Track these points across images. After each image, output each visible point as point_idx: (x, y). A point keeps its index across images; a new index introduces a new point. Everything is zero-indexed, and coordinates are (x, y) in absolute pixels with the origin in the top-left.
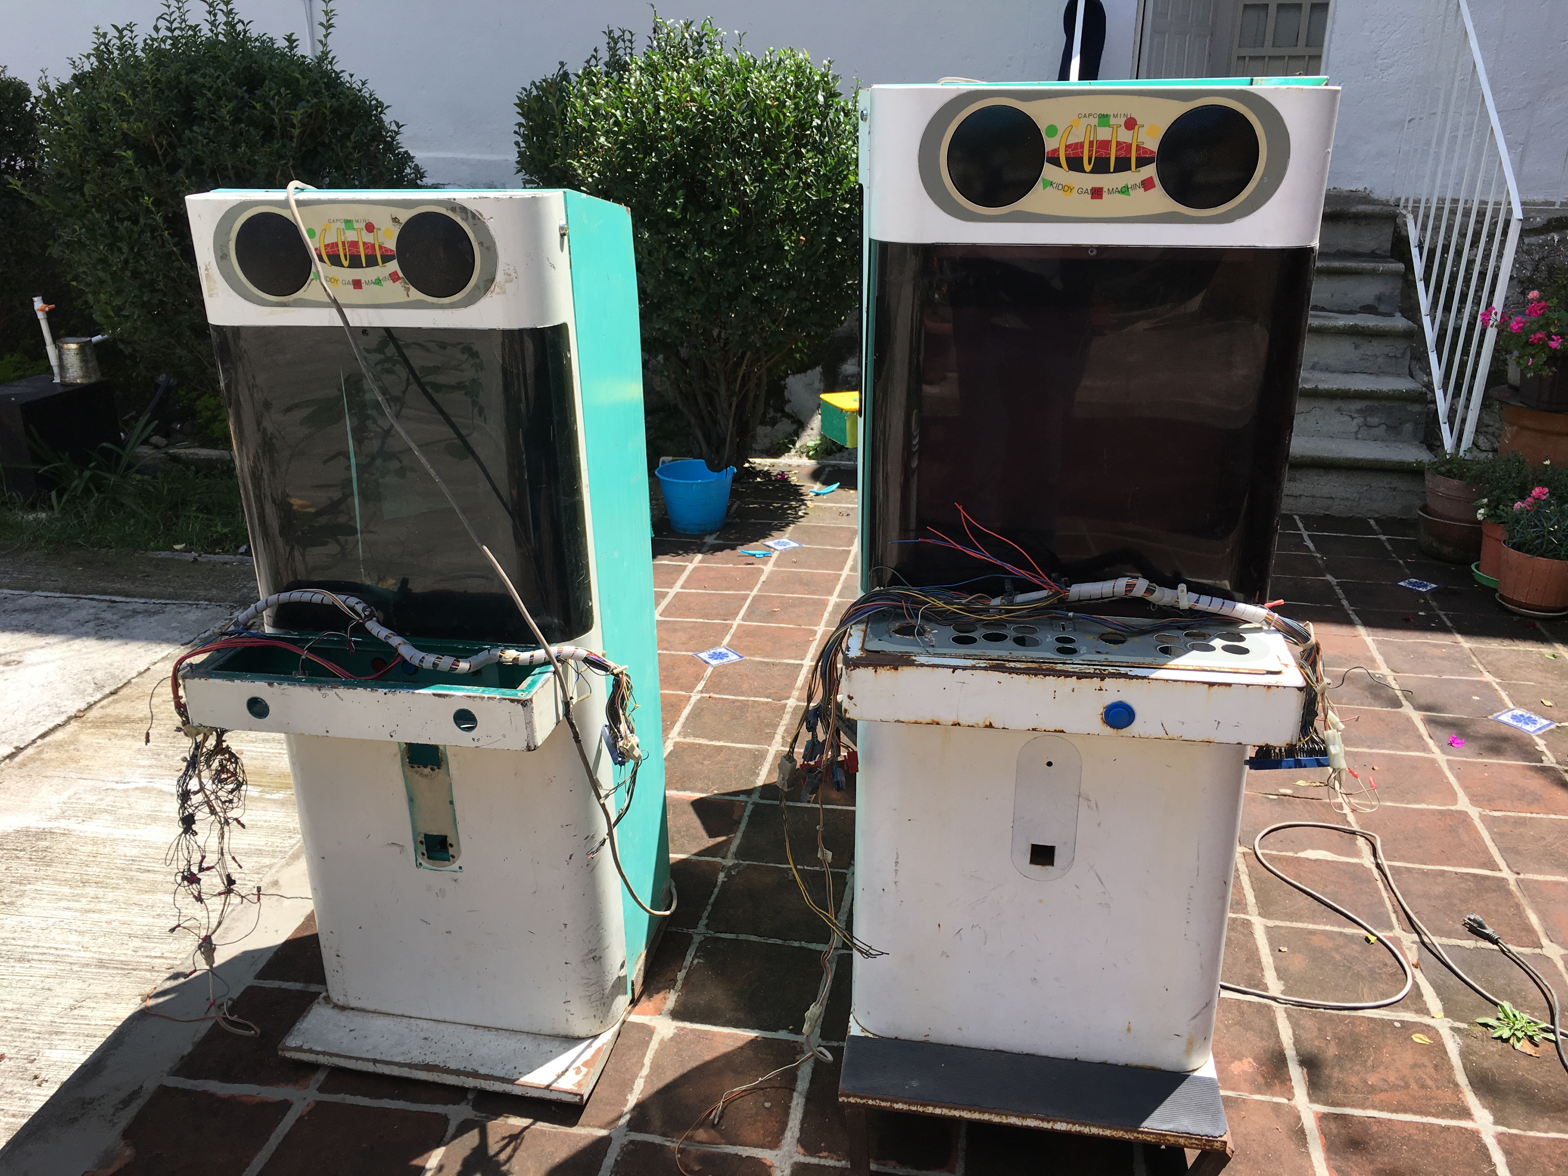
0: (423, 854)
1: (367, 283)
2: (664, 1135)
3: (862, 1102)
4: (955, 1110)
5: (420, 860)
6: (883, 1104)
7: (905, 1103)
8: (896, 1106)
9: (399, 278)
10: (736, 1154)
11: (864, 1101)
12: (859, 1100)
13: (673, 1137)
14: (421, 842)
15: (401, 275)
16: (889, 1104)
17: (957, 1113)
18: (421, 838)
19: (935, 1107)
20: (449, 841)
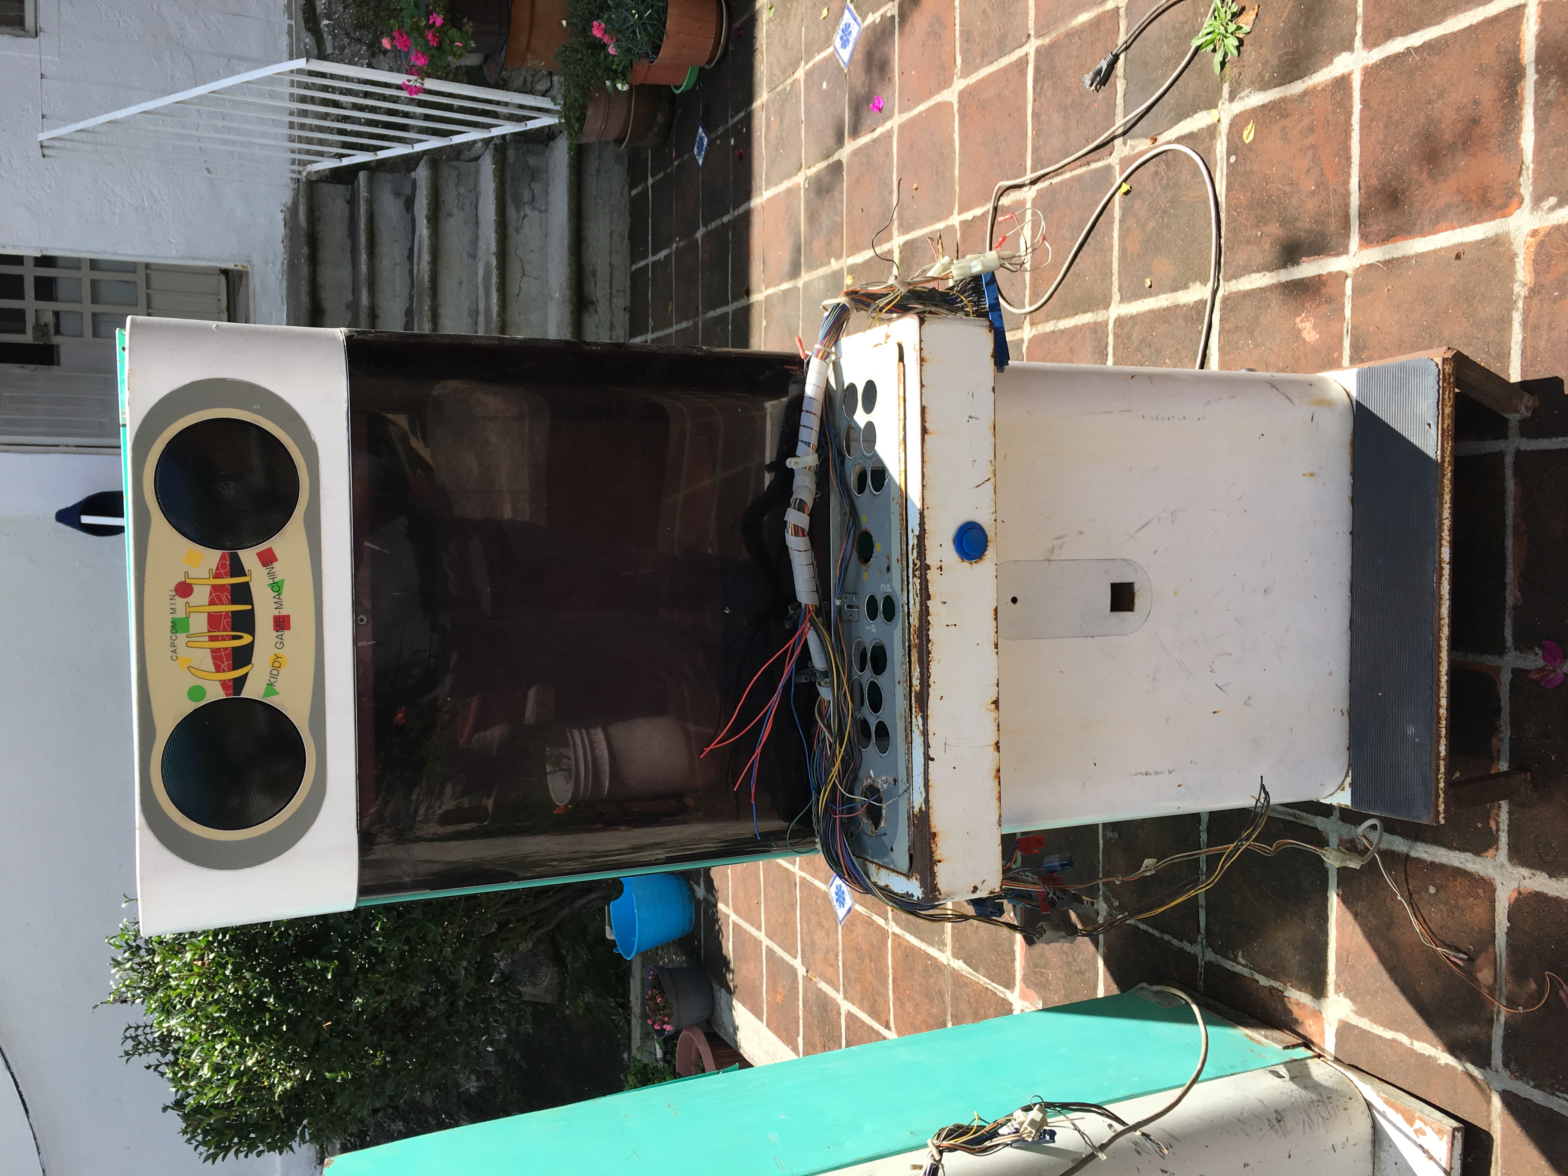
2: (1490, 1022)
3: (1442, 795)
4: (1439, 681)
6: (1442, 769)
7: (1439, 742)
8: (1443, 753)
10: (1507, 934)
11: (1441, 792)
12: (1441, 800)
13: (1492, 1012)
16: (1442, 763)
17: (1444, 679)
19: (1439, 706)
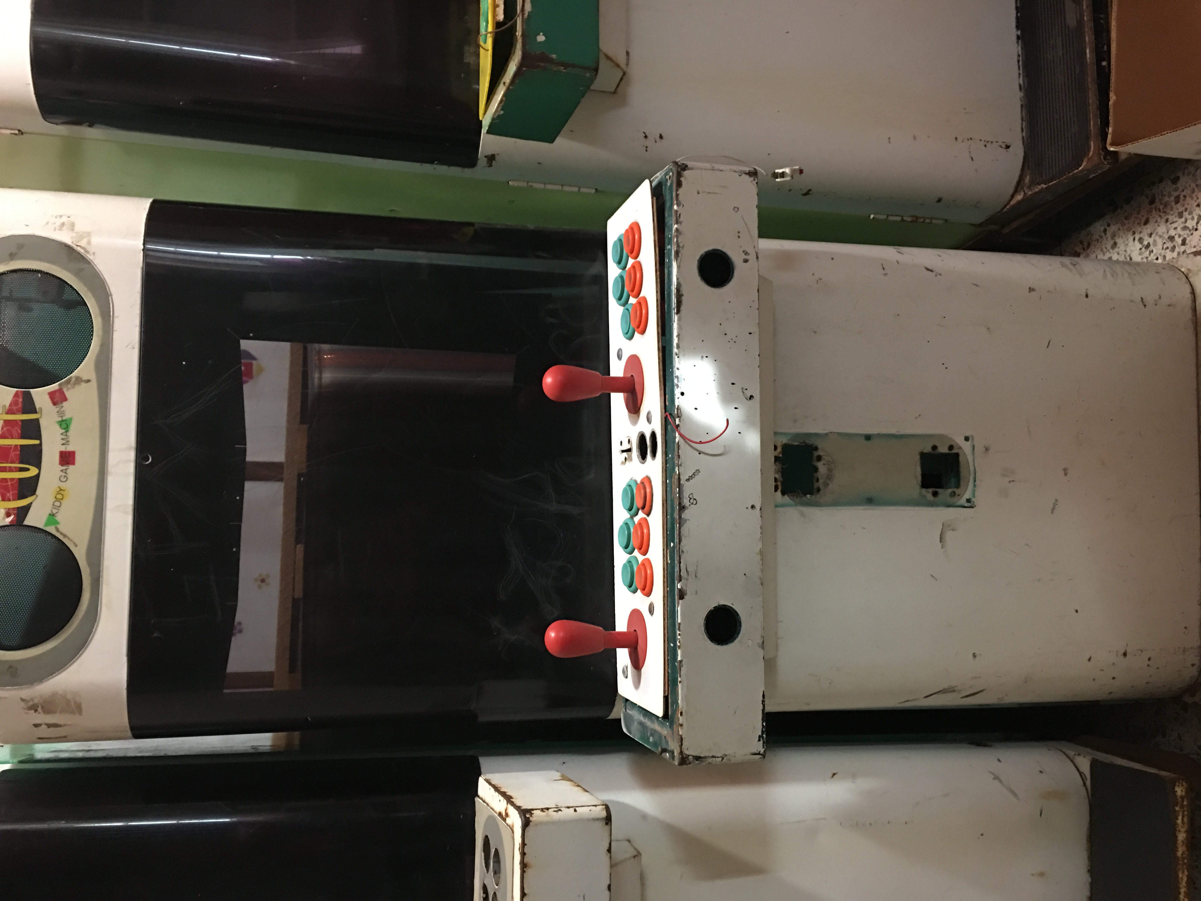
0: (953, 494)
1: (66, 443)
5: (963, 501)
9: (60, 391)
14: (935, 494)
15: (54, 387)
18: (928, 493)
20: (928, 449)
